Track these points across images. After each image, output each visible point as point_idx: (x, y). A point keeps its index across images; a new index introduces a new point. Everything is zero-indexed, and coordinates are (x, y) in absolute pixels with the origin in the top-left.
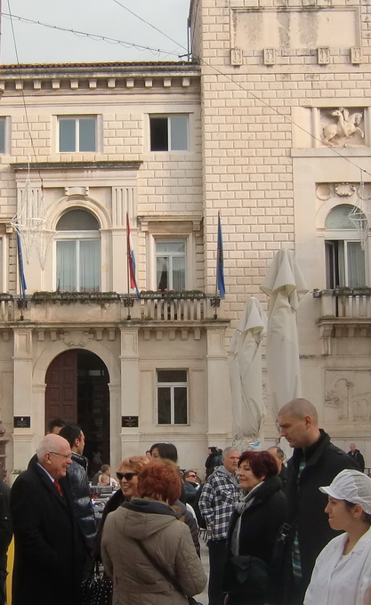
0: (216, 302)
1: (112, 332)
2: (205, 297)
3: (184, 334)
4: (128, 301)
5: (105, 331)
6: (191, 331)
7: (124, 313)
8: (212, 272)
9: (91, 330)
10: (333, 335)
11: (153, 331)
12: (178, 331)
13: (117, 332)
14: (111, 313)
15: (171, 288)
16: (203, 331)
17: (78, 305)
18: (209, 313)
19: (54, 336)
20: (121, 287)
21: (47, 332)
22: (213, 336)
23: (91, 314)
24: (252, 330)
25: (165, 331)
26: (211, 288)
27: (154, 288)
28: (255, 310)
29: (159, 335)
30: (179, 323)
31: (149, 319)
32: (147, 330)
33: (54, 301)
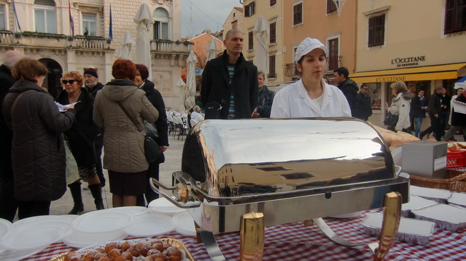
0: (109, 42)
1: (64, 51)
2: (104, 39)
3: (96, 54)
4: (71, 39)
5: (60, 51)
6: (98, 53)
7: (69, 44)
8: (107, 29)
9: (53, 50)
10: (156, 58)
11: (82, 52)
12: (93, 53)
13: (66, 52)
14: (62, 44)
15: (89, 35)
16: (104, 53)
17: (46, 38)
18: (106, 46)
19: (35, 52)
20: (67, 32)
21: (31, 50)
22: (108, 56)
23: (53, 43)
24: (127, 44)
25: (87, 52)
26: (107, 36)
27: (82, 34)
28: (128, 36)
29: (85, 54)
30: (93, 49)
31: (80, 47)
32: (79, 52)
33: (34, 36)
